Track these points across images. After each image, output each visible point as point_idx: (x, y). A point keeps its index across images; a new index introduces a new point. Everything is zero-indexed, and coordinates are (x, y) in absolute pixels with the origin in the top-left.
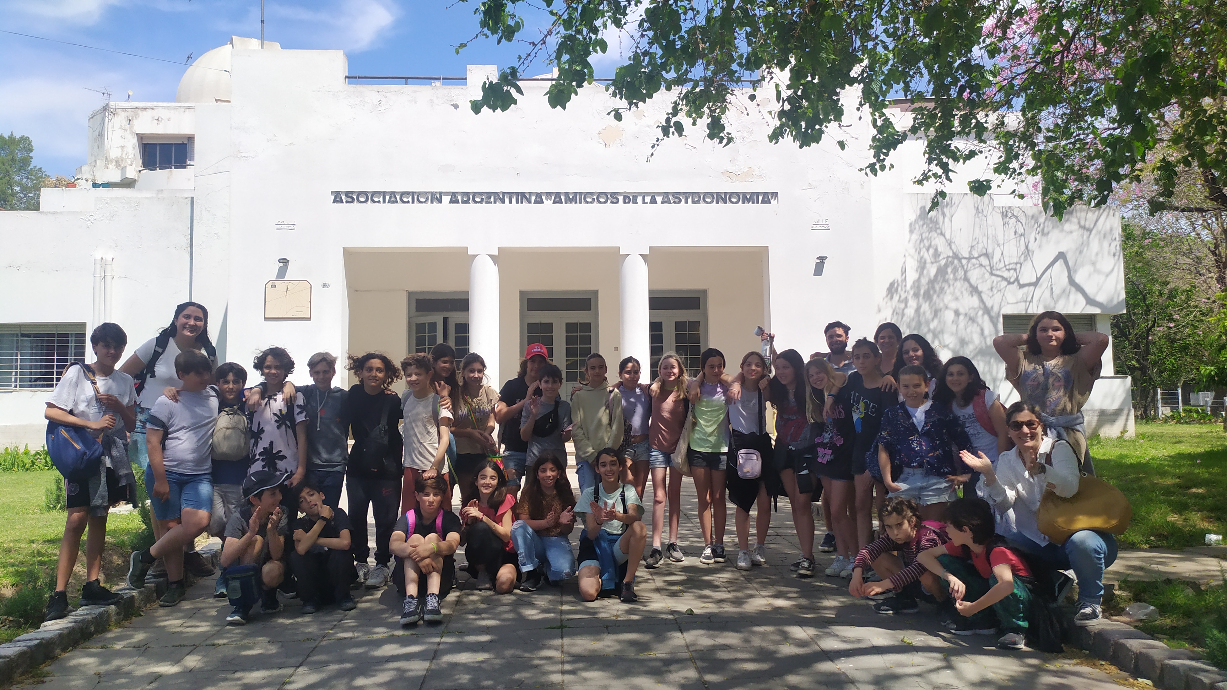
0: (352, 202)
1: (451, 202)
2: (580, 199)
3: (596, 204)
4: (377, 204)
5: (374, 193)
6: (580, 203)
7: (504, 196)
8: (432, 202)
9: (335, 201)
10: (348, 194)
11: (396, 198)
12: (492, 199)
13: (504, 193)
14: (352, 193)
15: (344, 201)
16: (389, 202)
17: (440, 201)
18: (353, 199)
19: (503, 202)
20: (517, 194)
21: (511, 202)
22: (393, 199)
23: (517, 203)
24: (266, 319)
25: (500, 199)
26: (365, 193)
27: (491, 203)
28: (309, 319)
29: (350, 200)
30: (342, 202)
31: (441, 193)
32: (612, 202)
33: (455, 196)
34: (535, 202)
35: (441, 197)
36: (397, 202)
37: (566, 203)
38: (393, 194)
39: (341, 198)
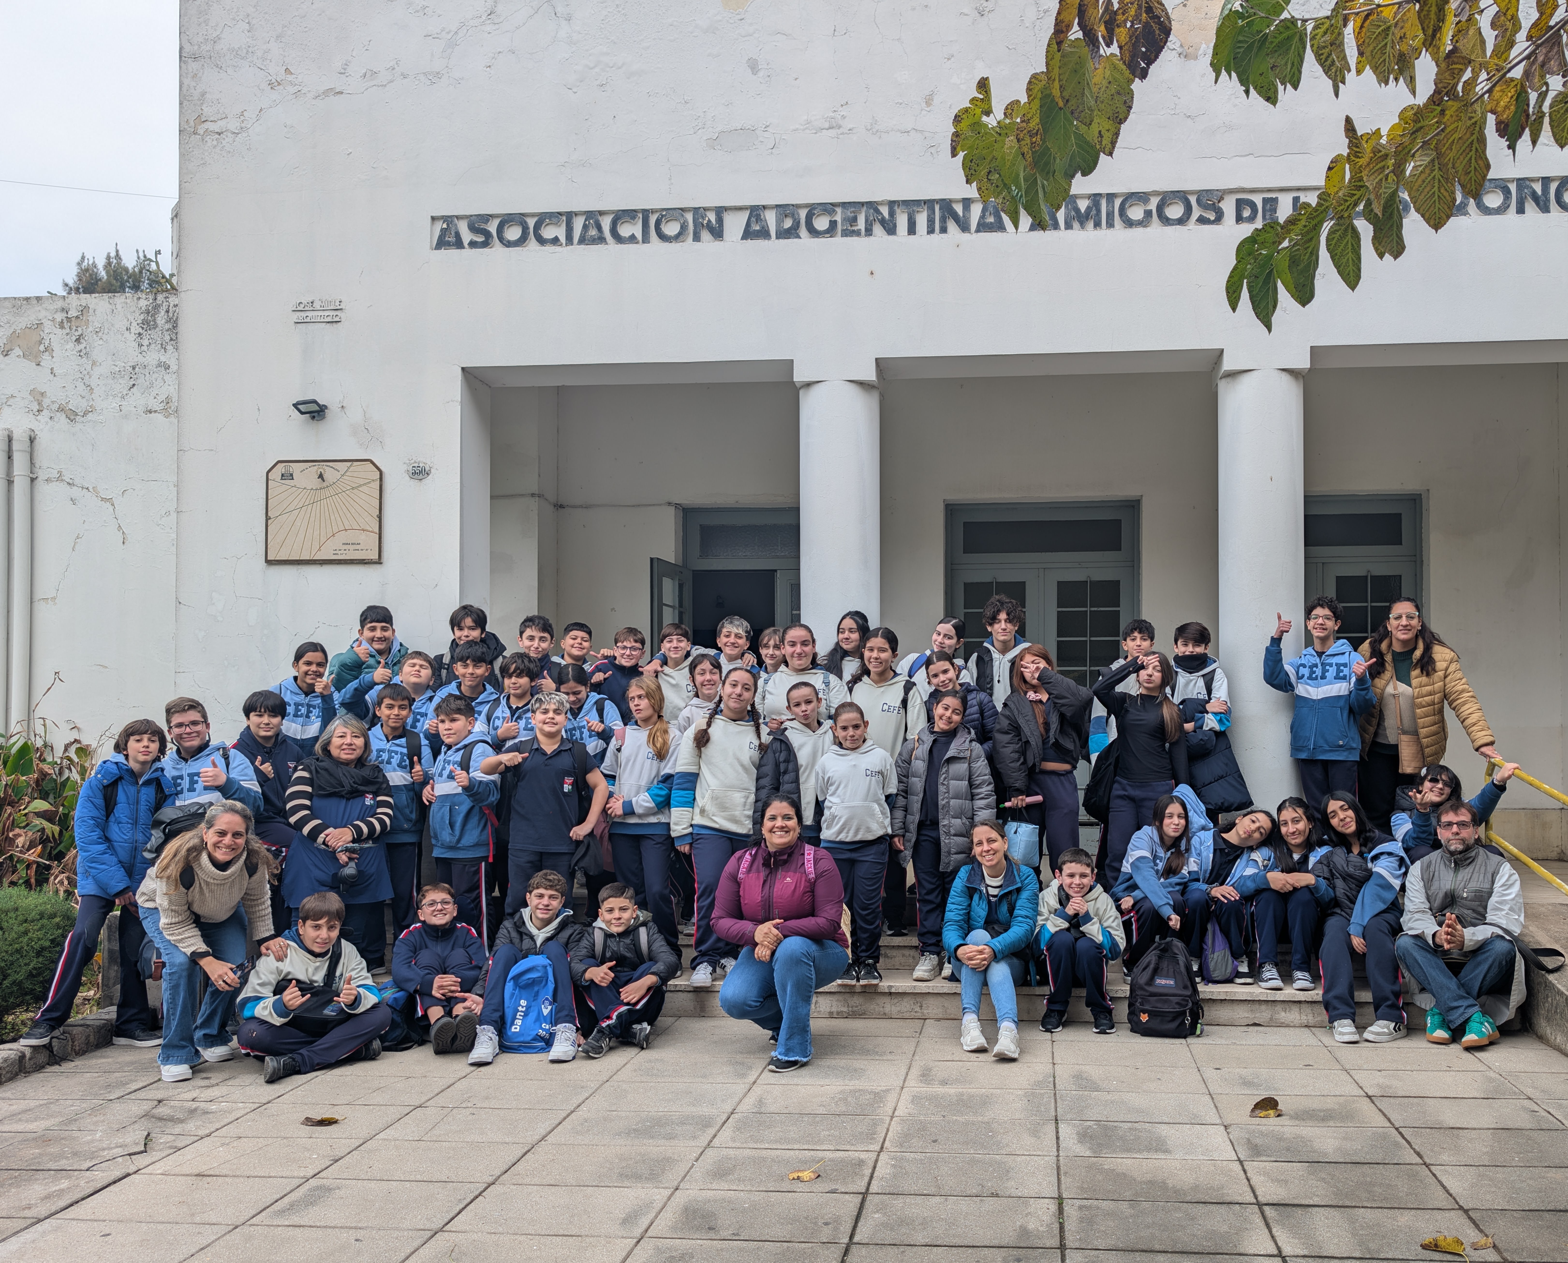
0: (485, 244)
1: (748, 234)
2: (1110, 215)
3: (1156, 227)
4: (549, 248)
5: (543, 219)
6: (1110, 225)
7: (892, 213)
8: (697, 238)
9: (441, 244)
10: (478, 224)
11: (599, 228)
12: (861, 224)
13: (892, 204)
14: (486, 218)
15: (466, 242)
16: (582, 241)
17: (717, 233)
18: (487, 234)
19: (890, 229)
20: (929, 204)
21: (912, 229)
22: (593, 232)
23: (931, 231)
24: (269, 562)
25: (883, 222)
26: (519, 219)
27: (858, 233)
28: (379, 562)
29: (480, 239)
30: (459, 244)
31: (720, 211)
32: (1202, 220)
33: (758, 219)
34: (983, 227)
35: (720, 220)
36: (601, 240)
37: (1068, 226)
38: (593, 217)
39: (458, 235)
